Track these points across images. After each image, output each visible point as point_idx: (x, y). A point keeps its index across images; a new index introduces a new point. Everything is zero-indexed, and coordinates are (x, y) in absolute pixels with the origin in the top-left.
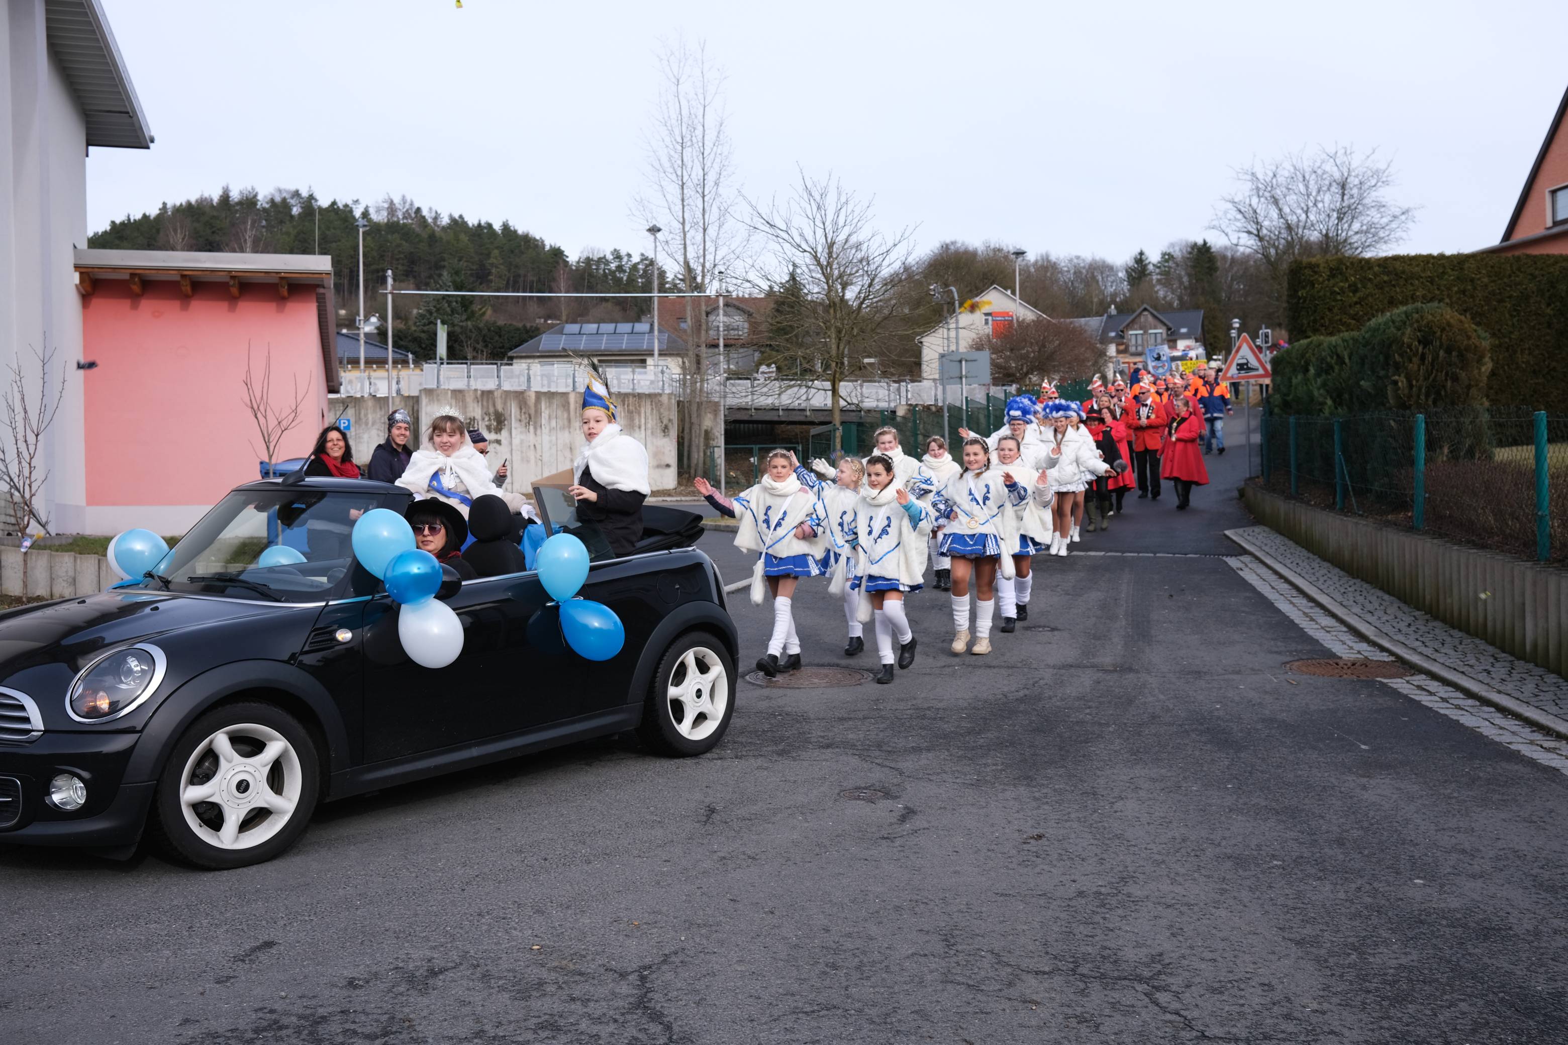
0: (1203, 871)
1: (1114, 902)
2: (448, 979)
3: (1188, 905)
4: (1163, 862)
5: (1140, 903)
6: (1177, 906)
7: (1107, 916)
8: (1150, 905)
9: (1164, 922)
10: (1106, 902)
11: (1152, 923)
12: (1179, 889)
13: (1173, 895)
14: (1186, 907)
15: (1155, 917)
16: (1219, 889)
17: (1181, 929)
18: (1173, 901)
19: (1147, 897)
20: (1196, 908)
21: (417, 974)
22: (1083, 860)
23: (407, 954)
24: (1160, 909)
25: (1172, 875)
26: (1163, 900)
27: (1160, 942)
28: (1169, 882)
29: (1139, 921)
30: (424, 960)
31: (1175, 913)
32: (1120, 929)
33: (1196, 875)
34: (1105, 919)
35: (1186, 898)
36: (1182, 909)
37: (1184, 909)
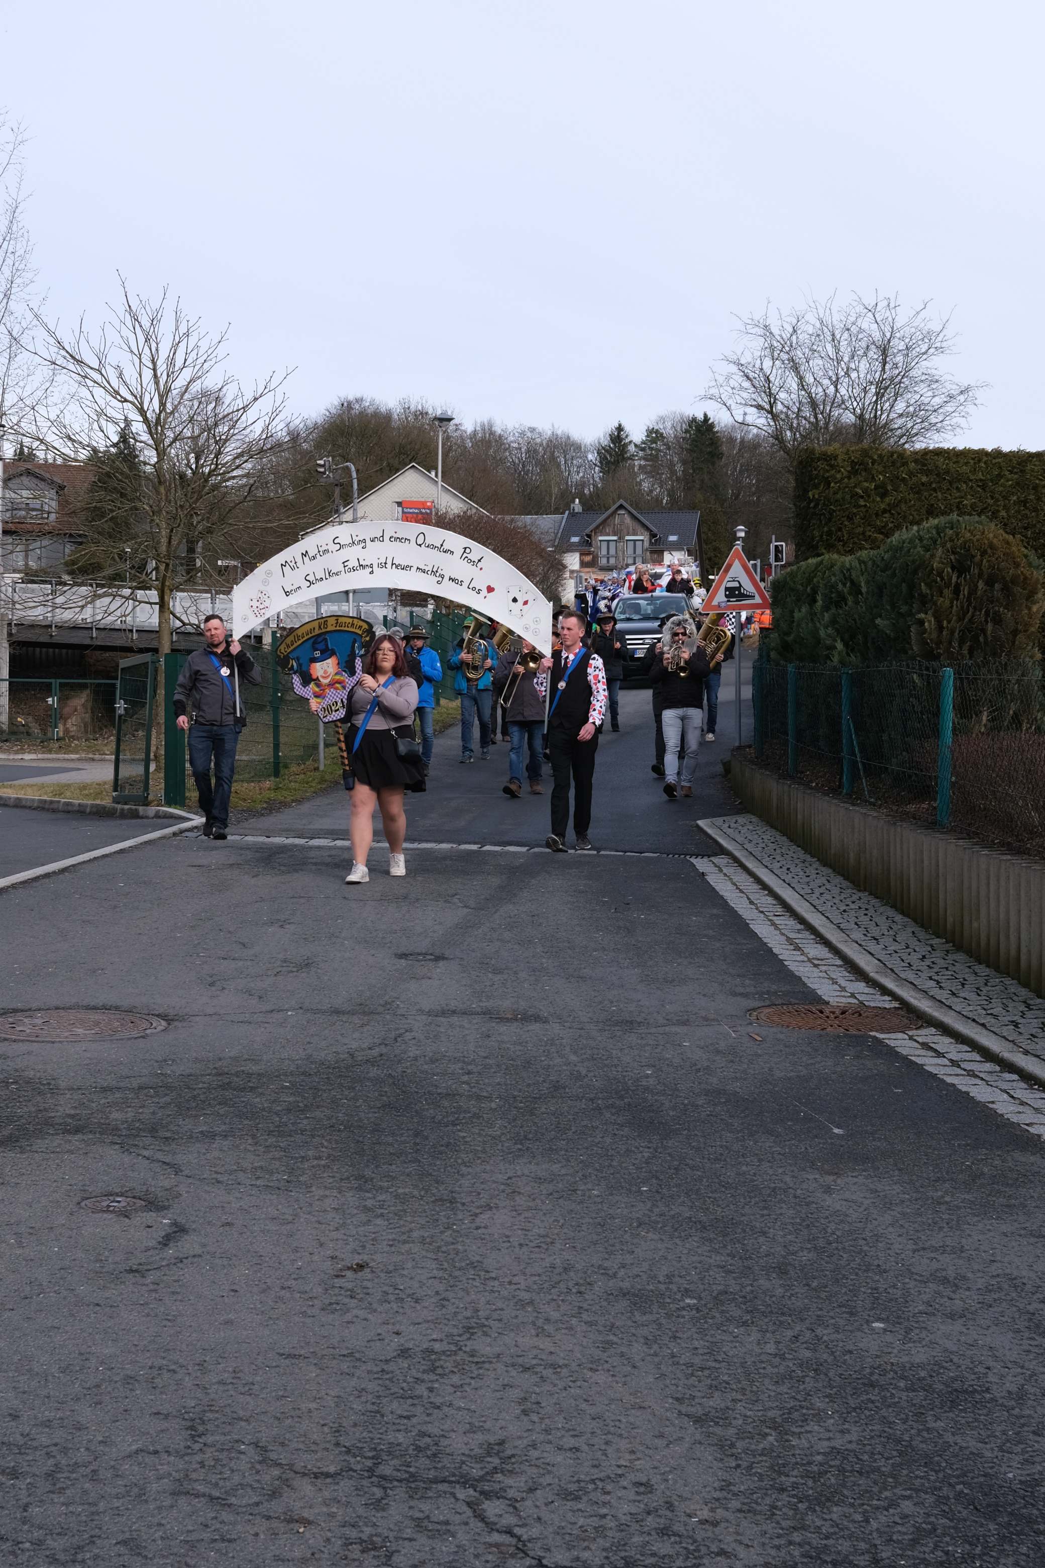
0: (585, 1316)
1: (449, 1365)
3: (554, 1366)
4: (531, 1302)
5: (487, 1366)
6: (538, 1369)
7: (436, 1386)
8: (500, 1367)
9: (515, 1394)
10: (437, 1364)
11: (498, 1394)
12: (545, 1344)
13: (535, 1352)
14: (551, 1370)
15: (504, 1386)
16: (602, 1342)
17: (538, 1403)
18: (534, 1362)
19: (498, 1356)
20: (565, 1372)
22: (417, 1301)
24: (514, 1373)
25: (540, 1323)
26: (520, 1360)
27: (504, 1423)
28: (533, 1332)
29: (480, 1392)
31: (535, 1379)
32: (450, 1405)
33: (574, 1321)
34: (431, 1390)
35: (553, 1357)
36: (544, 1373)
37: (548, 1373)
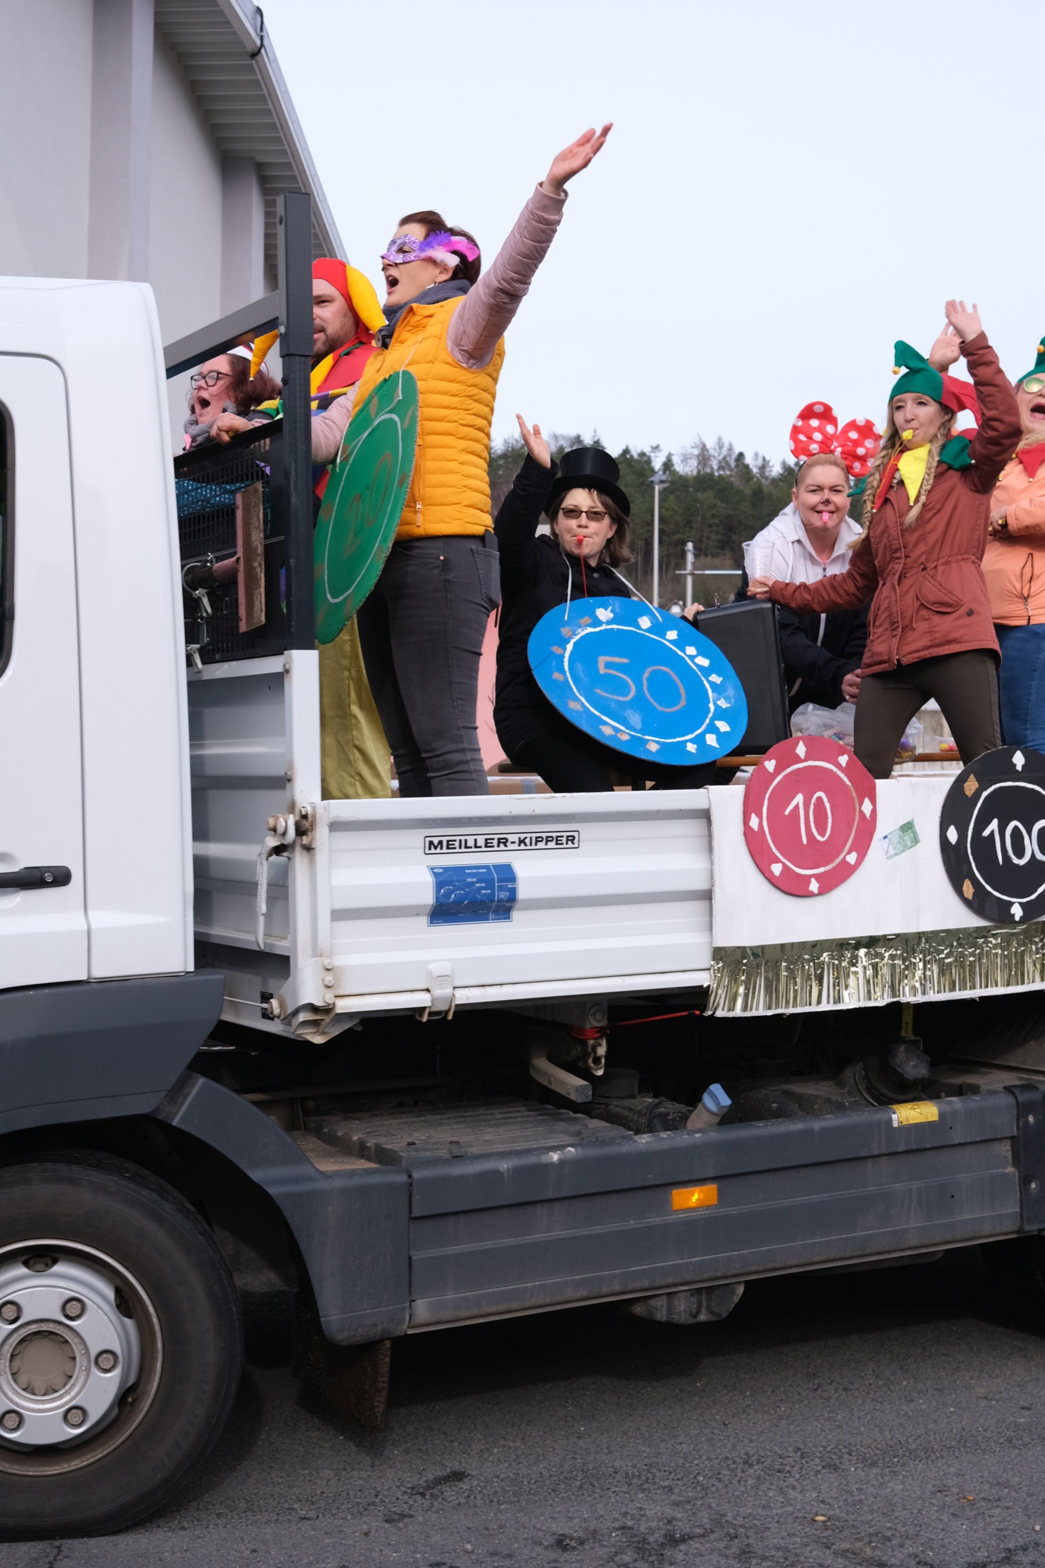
2: (692, 1551)
21: (651, 1539)
23: (641, 1509)
30: (662, 1520)
